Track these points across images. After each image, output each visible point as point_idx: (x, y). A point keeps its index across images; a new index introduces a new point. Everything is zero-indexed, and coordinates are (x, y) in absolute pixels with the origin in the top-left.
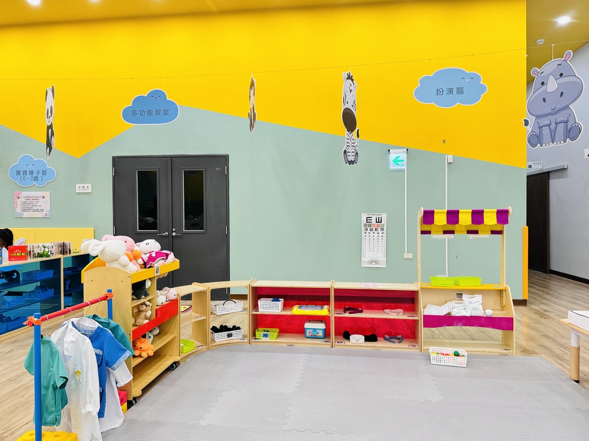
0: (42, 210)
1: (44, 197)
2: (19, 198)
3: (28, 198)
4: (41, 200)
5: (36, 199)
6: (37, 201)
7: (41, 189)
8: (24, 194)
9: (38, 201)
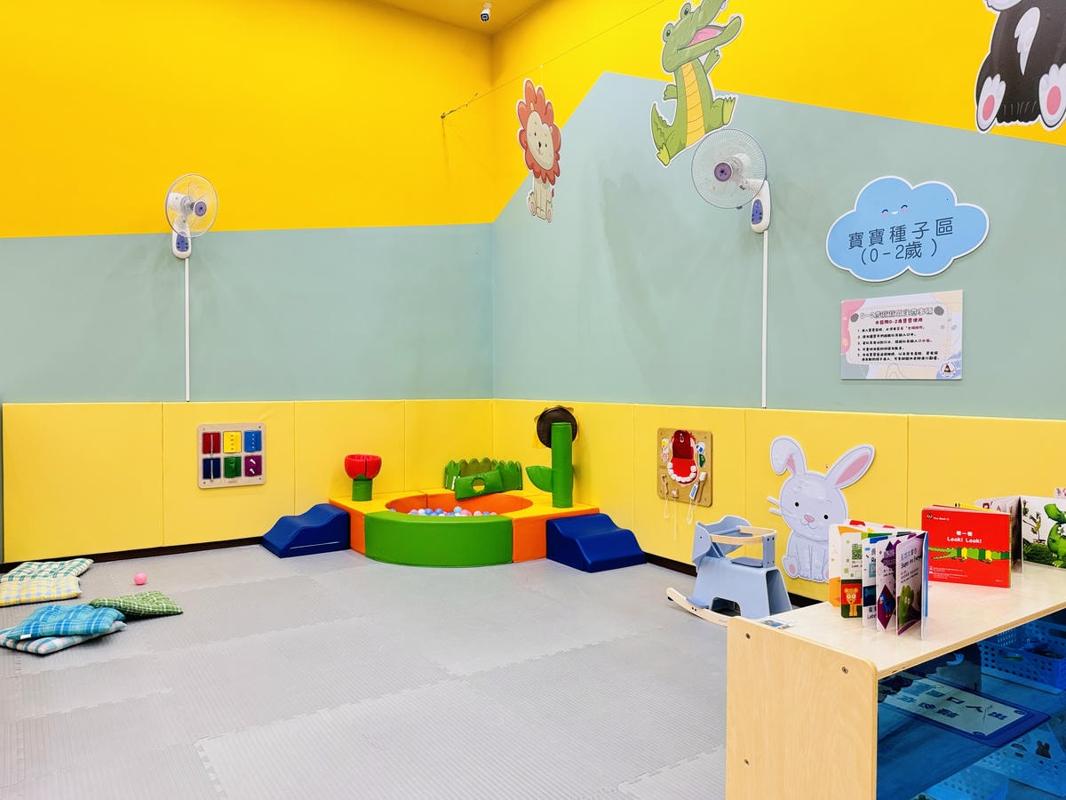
0: (933, 356)
1: (939, 311)
2: (855, 318)
3: (883, 317)
4: (930, 321)
5: (913, 318)
6: (913, 324)
7: (928, 282)
8: (873, 304)
9: (918, 324)
